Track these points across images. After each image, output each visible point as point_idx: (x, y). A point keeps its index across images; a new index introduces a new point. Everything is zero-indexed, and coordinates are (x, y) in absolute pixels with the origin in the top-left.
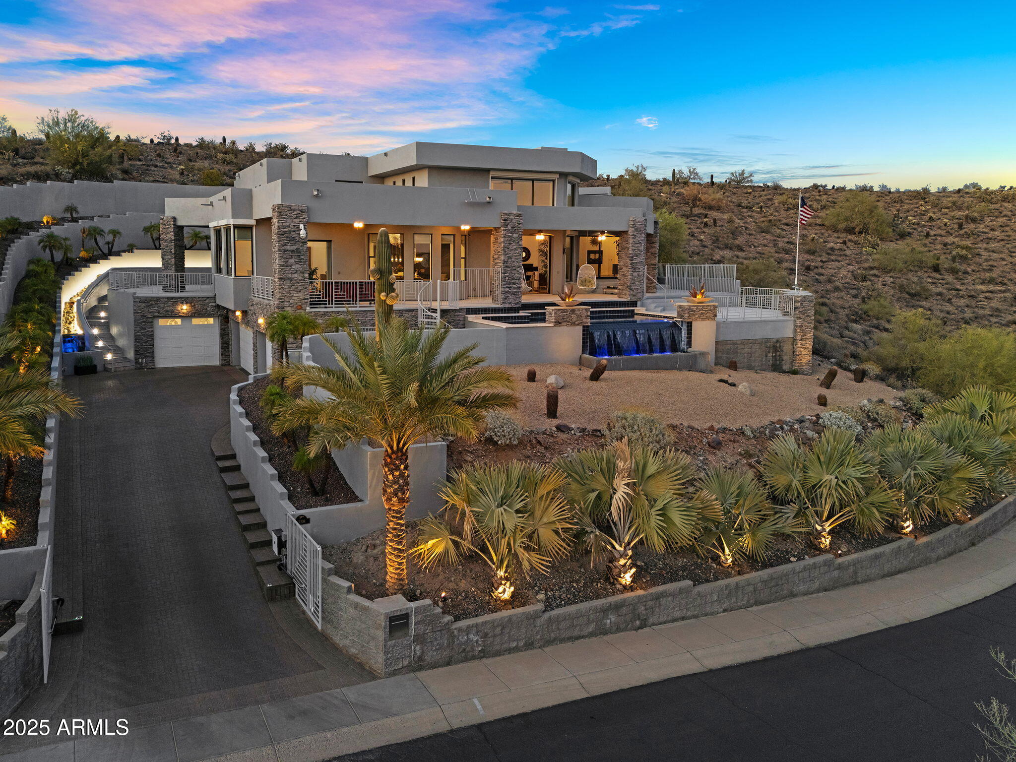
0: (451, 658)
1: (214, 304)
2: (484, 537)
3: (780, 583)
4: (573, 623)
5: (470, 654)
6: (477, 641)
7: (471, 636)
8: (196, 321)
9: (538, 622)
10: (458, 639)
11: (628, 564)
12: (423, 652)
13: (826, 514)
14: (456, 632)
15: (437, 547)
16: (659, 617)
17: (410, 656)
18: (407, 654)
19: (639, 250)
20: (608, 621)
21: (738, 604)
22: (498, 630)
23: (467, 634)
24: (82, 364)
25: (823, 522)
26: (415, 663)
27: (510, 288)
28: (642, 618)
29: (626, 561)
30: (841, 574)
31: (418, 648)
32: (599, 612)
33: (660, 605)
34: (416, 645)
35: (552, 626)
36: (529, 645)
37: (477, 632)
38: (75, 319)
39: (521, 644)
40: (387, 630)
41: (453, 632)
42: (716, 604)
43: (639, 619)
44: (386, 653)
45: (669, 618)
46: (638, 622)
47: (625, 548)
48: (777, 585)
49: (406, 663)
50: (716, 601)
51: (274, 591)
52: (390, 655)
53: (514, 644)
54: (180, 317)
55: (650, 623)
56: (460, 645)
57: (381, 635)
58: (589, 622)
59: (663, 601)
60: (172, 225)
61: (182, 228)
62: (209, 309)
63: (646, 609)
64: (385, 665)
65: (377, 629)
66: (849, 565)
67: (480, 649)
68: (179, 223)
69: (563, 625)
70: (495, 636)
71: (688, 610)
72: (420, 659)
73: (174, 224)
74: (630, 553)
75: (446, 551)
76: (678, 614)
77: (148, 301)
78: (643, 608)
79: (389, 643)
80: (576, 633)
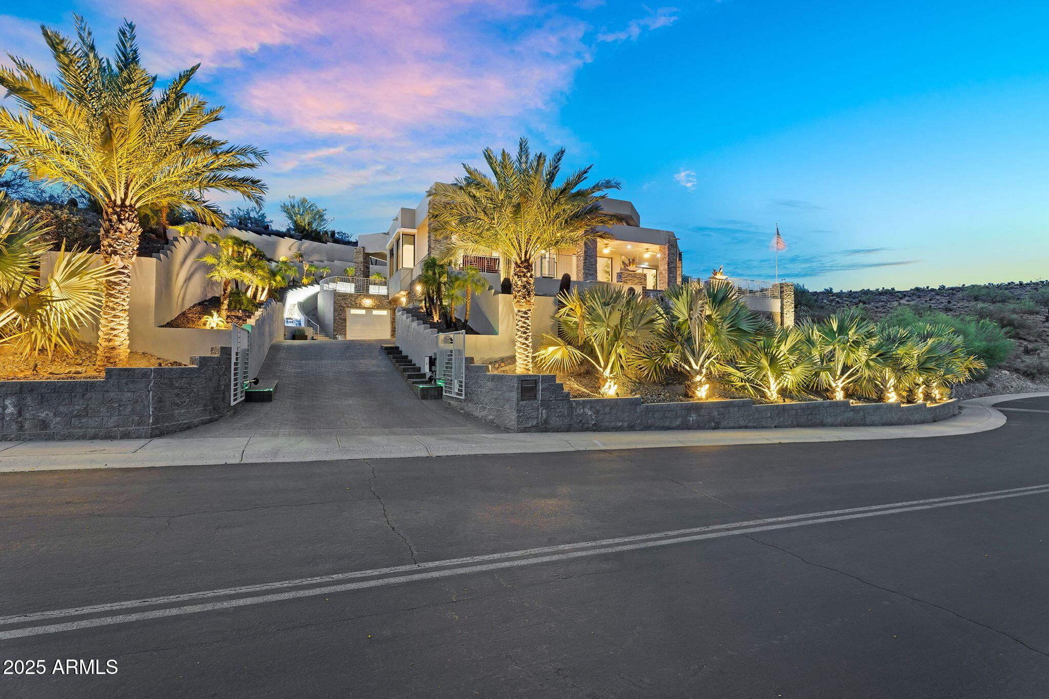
0: (571, 425)
1: (388, 301)
2: (593, 340)
3: (814, 413)
4: (664, 414)
5: (586, 426)
6: (591, 415)
7: (586, 410)
8: (375, 312)
9: (639, 409)
10: (576, 411)
11: (703, 380)
12: (548, 417)
13: (839, 373)
14: (574, 404)
15: (555, 354)
16: (728, 423)
17: (537, 418)
18: (535, 414)
19: (673, 259)
20: (691, 419)
21: (786, 424)
22: (607, 409)
23: (583, 408)
24: (297, 333)
25: (837, 380)
26: (541, 425)
27: (589, 270)
28: (716, 420)
29: (701, 377)
30: (855, 416)
31: (544, 411)
32: (684, 409)
33: (729, 413)
34: (543, 409)
35: (649, 414)
36: (632, 427)
37: (591, 407)
38: (296, 313)
39: (625, 425)
40: (520, 391)
41: (572, 404)
42: (769, 420)
43: (714, 422)
44: (519, 411)
45: (736, 425)
46: (713, 424)
47: (700, 368)
48: (812, 414)
49: (535, 423)
50: (770, 417)
51: (426, 391)
52: (522, 414)
53: (620, 424)
54: (365, 308)
55: (722, 427)
56: (578, 416)
57: (514, 396)
58: (677, 417)
59: (731, 409)
60: (362, 252)
61: (369, 254)
62: (384, 304)
63: (719, 414)
64: (518, 421)
65: (511, 391)
66: (860, 410)
67: (593, 422)
68: (366, 251)
69: (657, 415)
70: (605, 414)
71: (750, 421)
72: (546, 421)
73: (364, 252)
74: (704, 371)
75: (563, 360)
76: (742, 423)
77: (345, 296)
78: (716, 413)
79: (521, 403)
80: (667, 424)
